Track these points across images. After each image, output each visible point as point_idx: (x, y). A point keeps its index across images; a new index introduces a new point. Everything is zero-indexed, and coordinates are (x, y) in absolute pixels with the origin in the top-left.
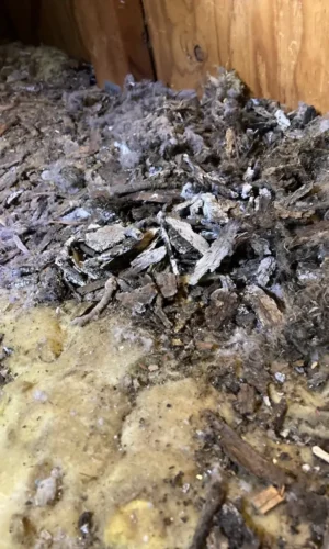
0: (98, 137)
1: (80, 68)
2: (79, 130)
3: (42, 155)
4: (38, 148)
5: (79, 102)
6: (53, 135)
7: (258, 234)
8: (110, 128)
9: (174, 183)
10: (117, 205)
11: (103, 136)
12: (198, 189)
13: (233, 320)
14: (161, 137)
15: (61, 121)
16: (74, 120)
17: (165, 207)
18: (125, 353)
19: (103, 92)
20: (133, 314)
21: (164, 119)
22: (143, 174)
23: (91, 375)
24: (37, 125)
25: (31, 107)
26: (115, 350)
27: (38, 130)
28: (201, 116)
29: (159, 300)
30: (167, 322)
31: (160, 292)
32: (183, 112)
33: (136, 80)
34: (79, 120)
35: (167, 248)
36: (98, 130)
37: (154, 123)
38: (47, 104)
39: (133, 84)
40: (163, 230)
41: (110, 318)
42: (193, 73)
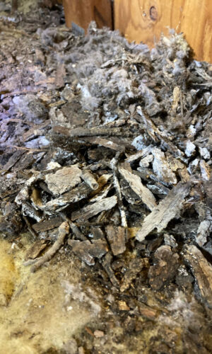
0: (62, 71)
1: (54, 8)
2: (48, 62)
3: (16, 80)
4: (13, 74)
5: (50, 39)
6: (26, 64)
7: (205, 202)
8: (74, 66)
9: (128, 133)
10: (76, 147)
11: (67, 71)
12: (148, 142)
13: (174, 281)
14: (120, 89)
15: (34, 53)
16: (44, 53)
17: (118, 154)
18: (73, 315)
19: (70, 31)
20: (83, 264)
21: (124, 72)
22: (100, 118)
23: (38, 337)
24: (13, 53)
25: (10, 36)
26: (64, 310)
27: (14, 58)
28: (152, 70)
29: (108, 257)
30: (113, 279)
31: (110, 249)
32: (139, 65)
33: (98, 27)
34: (49, 53)
35: (118, 198)
36: (63, 65)
37: (115, 75)
38: (23, 35)
39: (95, 30)
40: (115, 178)
41: (60, 266)
42: (145, 28)
